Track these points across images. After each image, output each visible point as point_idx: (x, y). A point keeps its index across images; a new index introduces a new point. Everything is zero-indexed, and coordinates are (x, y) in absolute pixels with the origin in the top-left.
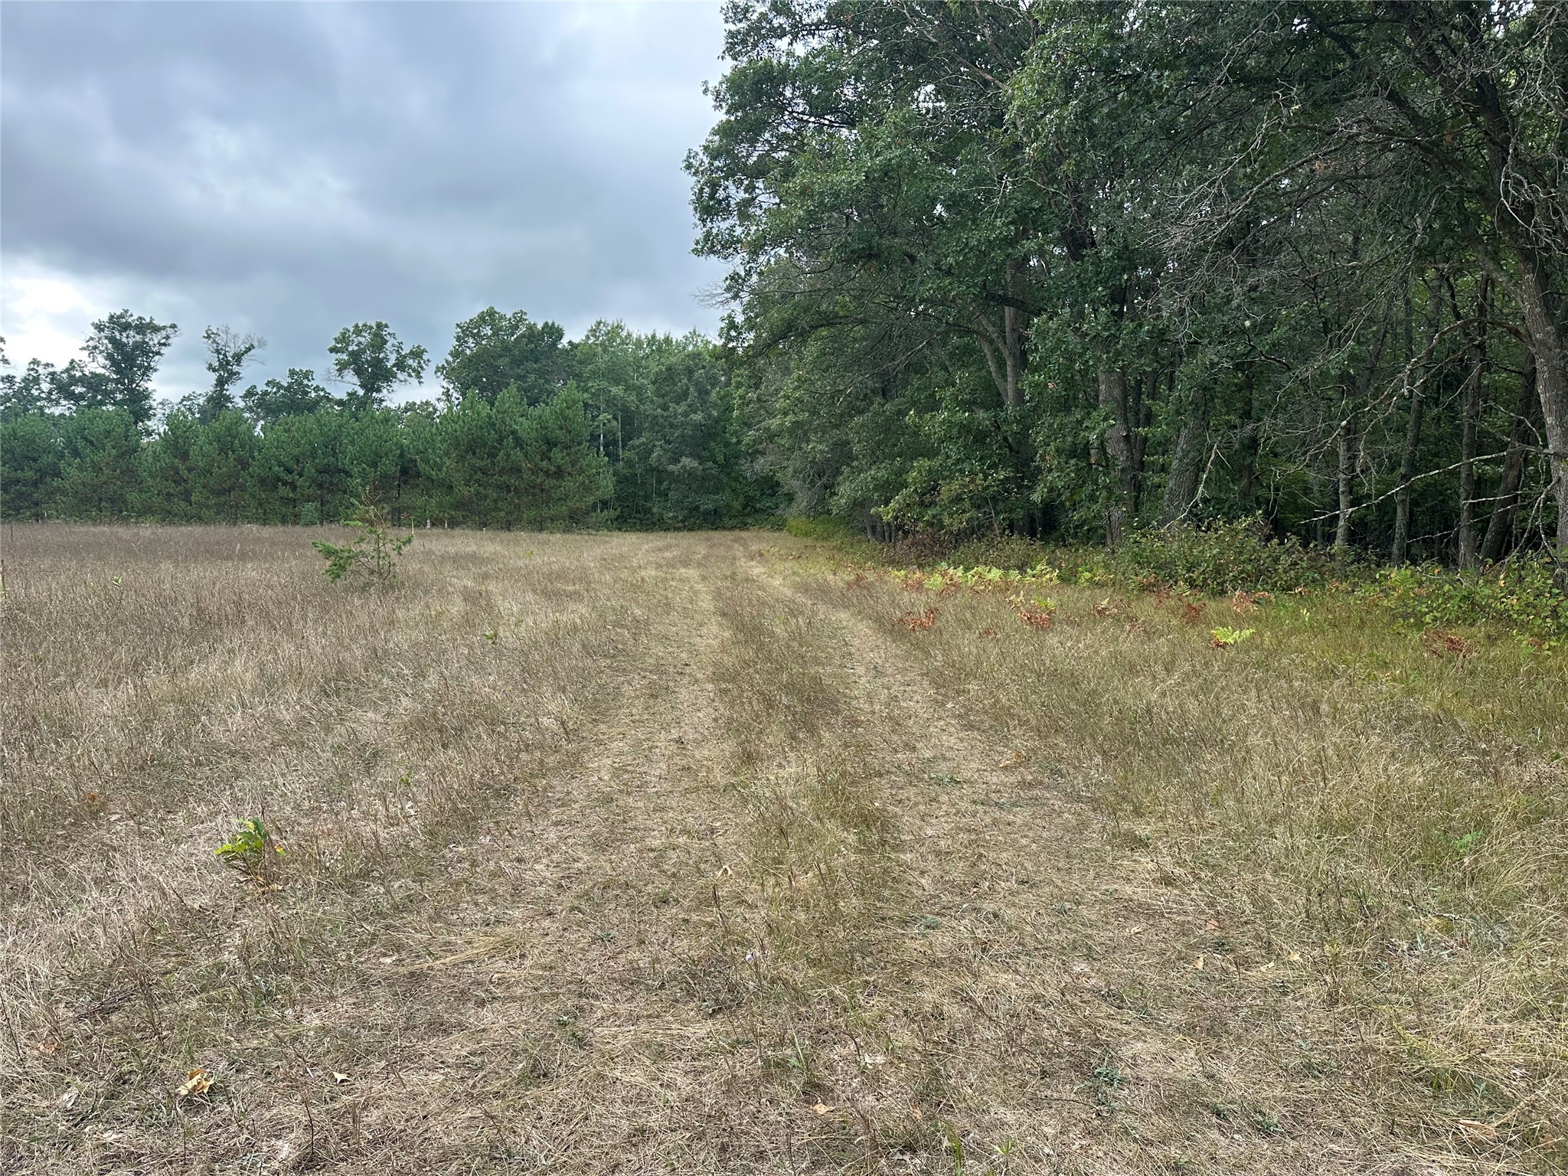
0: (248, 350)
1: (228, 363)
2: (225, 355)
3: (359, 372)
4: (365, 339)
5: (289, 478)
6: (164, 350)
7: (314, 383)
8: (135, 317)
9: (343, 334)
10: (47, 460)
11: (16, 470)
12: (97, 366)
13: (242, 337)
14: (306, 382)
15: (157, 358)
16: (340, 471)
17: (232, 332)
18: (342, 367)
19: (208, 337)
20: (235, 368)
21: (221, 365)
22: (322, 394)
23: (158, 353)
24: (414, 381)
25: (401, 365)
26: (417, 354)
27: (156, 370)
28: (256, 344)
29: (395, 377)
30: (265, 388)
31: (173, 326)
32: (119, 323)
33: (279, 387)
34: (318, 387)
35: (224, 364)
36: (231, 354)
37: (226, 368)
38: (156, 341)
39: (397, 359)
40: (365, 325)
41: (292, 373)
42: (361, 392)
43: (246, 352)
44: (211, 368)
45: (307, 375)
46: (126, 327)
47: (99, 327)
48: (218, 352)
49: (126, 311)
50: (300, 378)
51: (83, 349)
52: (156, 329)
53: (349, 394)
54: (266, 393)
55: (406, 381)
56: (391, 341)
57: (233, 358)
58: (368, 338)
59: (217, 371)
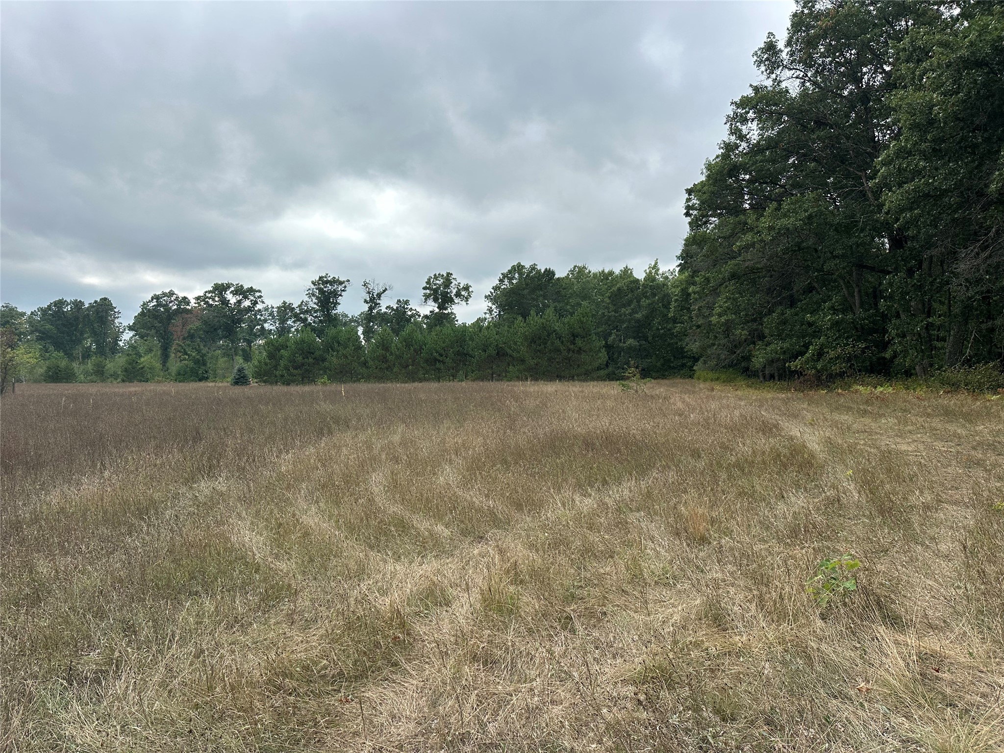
0: (384, 291)
1: (374, 298)
2: (373, 294)
3: (435, 300)
4: (440, 282)
5: (441, 359)
6: (343, 293)
7: (409, 307)
8: (331, 277)
9: (429, 280)
10: (318, 353)
11: (304, 359)
12: (313, 304)
13: (381, 285)
14: (406, 306)
15: (340, 297)
16: (466, 355)
17: (376, 282)
18: (427, 297)
19: (365, 285)
20: (378, 301)
21: (371, 299)
22: (415, 312)
23: (341, 295)
24: (464, 303)
25: (458, 295)
26: (467, 288)
27: (339, 304)
28: (388, 288)
29: (454, 302)
30: (386, 310)
31: (348, 281)
32: (323, 281)
33: (392, 309)
34: (411, 308)
35: (372, 300)
36: (376, 294)
37: (373, 300)
38: (339, 289)
39: (456, 292)
40: (439, 274)
41: (399, 301)
42: (437, 310)
43: (383, 293)
44: (366, 301)
45: (407, 302)
46: (327, 282)
47: (313, 283)
48: (369, 293)
49: (327, 274)
50: (403, 304)
51: (307, 295)
52: (341, 283)
53: (431, 312)
54: (385, 313)
55: (458, 303)
56: (454, 282)
57: (377, 295)
58: (442, 281)
59: (369, 303)
